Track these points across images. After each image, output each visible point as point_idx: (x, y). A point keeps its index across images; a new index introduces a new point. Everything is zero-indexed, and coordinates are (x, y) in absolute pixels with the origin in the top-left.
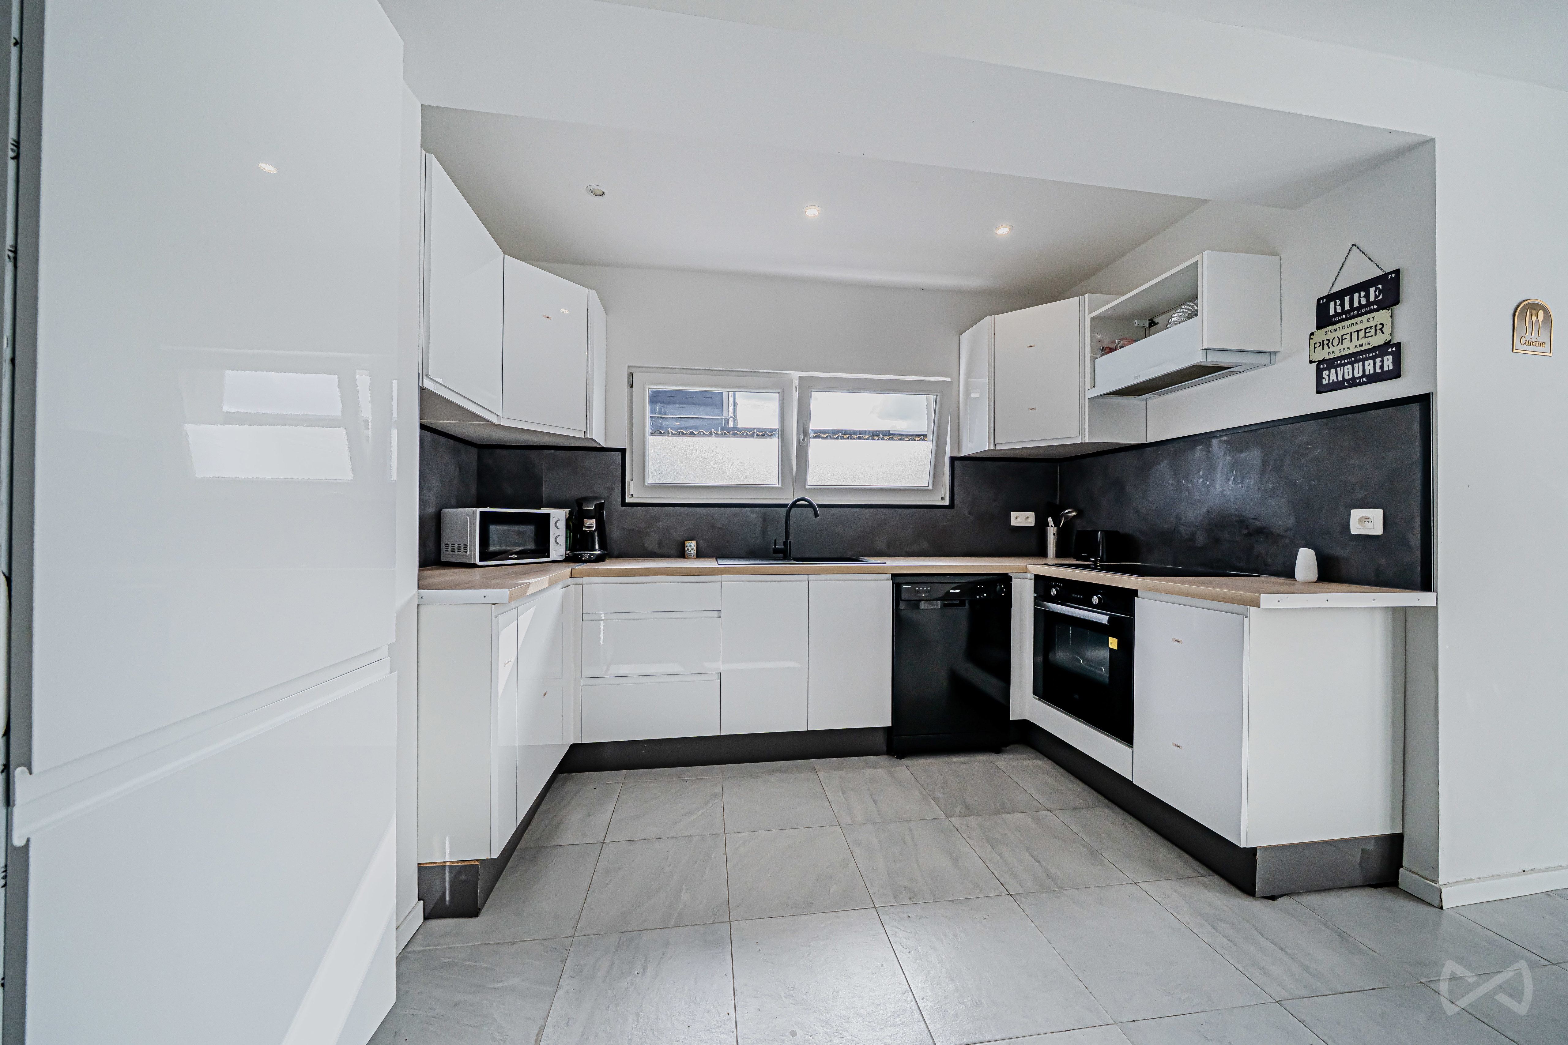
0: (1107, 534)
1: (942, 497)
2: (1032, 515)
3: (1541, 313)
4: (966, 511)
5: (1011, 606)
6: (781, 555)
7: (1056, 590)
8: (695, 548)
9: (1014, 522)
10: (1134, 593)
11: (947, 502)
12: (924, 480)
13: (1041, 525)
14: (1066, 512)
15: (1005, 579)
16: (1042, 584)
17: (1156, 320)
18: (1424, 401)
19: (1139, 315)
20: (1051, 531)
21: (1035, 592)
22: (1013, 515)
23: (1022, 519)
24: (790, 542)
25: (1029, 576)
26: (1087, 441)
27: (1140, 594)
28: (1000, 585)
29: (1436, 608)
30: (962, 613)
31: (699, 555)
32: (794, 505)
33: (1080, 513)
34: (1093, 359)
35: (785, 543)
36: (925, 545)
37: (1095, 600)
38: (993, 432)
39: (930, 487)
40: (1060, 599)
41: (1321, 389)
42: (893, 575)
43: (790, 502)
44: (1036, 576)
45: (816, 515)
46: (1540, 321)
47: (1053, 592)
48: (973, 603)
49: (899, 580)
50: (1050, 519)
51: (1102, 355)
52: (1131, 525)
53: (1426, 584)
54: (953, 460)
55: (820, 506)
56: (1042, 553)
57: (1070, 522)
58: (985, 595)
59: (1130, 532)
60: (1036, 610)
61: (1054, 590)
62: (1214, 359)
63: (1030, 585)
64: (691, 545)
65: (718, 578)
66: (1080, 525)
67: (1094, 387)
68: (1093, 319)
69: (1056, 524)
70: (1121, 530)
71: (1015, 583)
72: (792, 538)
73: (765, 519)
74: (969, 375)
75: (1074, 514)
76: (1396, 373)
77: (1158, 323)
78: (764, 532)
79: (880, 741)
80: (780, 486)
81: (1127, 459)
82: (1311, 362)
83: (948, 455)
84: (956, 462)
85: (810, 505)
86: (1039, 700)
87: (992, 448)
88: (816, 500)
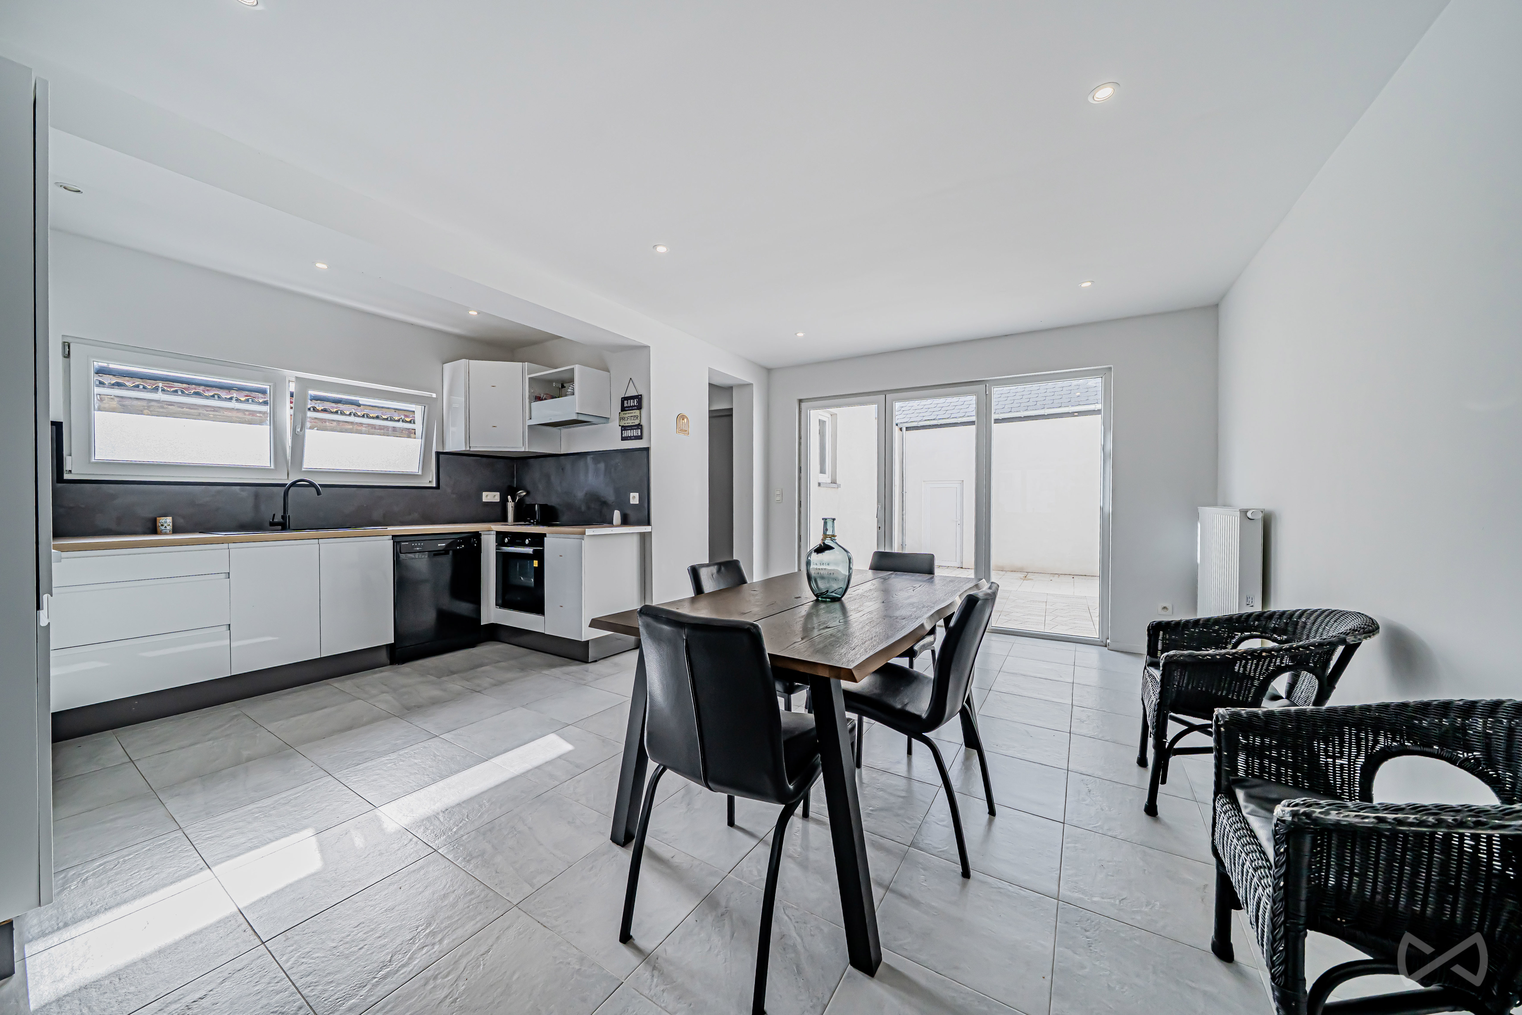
0: (541, 506)
1: (430, 480)
2: (498, 494)
3: (685, 419)
4: (449, 490)
5: (481, 552)
6: (280, 527)
7: (508, 539)
8: (171, 524)
9: (484, 500)
10: (544, 535)
11: (434, 485)
12: (414, 468)
13: (504, 502)
14: (519, 492)
15: (477, 535)
16: (500, 535)
17: (565, 385)
18: (647, 450)
19: (557, 381)
20: (510, 505)
21: (496, 542)
22: (484, 494)
23: (491, 497)
24: (289, 516)
25: (492, 532)
26: (527, 450)
27: (547, 535)
28: (474, 539)
29: (651, 532)
30: (446, 561)
31: (175, 530)
32: (294, 484)
33: (528, 493)
34: (530, 403)
35: (283, 517)
36: (416, 516)
37: (527, 541)
38: (468, 439)
39: (420, 473)
40: (511, 544)
41: (623, 439)
42: (393, 536)
43: (289, 482)
44: (497, 532)
45: (319, 493)
46: (685, 422)
47: (506, 540)
48: (455, 552)
49: (398, 539)
50: (509, 497)
51: (534, 402)
52: (553, 501)
53: (648, 523)
54: (438, 454)
55: (322, 486)
56: (504, 519)
57: (522, 499)
58: (463, 546)
59: (553, 504)
60: (497, 553)
61: (506, 539)
62: (581, 418)
63: (493, 538)
64: (167, 522)
65: (226, 546)
66: (528, 501)
67: (531, 419)
68: (530, 378)
69: (513, 500)
70: (549, 504)
71: (483, 537)
72: (290, 513)
73: (257, 496)
74: (451, 393)
75: (524, 494)
76: (640, 437)
77: (565, 387)
78: (256, 507)
79: (384, 656)
80: (272, 467)
81: (550, 463)
82: (620, 426)
83: (434, 450)
84: (441, 456)
85: (312, 485)
86: (500, 608)
87: (468, 449)
88: (318, 481)
